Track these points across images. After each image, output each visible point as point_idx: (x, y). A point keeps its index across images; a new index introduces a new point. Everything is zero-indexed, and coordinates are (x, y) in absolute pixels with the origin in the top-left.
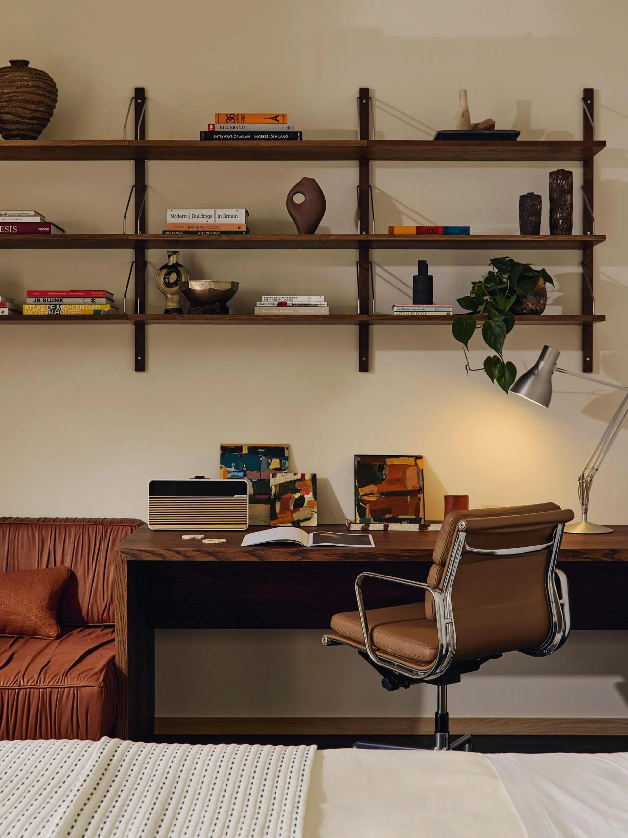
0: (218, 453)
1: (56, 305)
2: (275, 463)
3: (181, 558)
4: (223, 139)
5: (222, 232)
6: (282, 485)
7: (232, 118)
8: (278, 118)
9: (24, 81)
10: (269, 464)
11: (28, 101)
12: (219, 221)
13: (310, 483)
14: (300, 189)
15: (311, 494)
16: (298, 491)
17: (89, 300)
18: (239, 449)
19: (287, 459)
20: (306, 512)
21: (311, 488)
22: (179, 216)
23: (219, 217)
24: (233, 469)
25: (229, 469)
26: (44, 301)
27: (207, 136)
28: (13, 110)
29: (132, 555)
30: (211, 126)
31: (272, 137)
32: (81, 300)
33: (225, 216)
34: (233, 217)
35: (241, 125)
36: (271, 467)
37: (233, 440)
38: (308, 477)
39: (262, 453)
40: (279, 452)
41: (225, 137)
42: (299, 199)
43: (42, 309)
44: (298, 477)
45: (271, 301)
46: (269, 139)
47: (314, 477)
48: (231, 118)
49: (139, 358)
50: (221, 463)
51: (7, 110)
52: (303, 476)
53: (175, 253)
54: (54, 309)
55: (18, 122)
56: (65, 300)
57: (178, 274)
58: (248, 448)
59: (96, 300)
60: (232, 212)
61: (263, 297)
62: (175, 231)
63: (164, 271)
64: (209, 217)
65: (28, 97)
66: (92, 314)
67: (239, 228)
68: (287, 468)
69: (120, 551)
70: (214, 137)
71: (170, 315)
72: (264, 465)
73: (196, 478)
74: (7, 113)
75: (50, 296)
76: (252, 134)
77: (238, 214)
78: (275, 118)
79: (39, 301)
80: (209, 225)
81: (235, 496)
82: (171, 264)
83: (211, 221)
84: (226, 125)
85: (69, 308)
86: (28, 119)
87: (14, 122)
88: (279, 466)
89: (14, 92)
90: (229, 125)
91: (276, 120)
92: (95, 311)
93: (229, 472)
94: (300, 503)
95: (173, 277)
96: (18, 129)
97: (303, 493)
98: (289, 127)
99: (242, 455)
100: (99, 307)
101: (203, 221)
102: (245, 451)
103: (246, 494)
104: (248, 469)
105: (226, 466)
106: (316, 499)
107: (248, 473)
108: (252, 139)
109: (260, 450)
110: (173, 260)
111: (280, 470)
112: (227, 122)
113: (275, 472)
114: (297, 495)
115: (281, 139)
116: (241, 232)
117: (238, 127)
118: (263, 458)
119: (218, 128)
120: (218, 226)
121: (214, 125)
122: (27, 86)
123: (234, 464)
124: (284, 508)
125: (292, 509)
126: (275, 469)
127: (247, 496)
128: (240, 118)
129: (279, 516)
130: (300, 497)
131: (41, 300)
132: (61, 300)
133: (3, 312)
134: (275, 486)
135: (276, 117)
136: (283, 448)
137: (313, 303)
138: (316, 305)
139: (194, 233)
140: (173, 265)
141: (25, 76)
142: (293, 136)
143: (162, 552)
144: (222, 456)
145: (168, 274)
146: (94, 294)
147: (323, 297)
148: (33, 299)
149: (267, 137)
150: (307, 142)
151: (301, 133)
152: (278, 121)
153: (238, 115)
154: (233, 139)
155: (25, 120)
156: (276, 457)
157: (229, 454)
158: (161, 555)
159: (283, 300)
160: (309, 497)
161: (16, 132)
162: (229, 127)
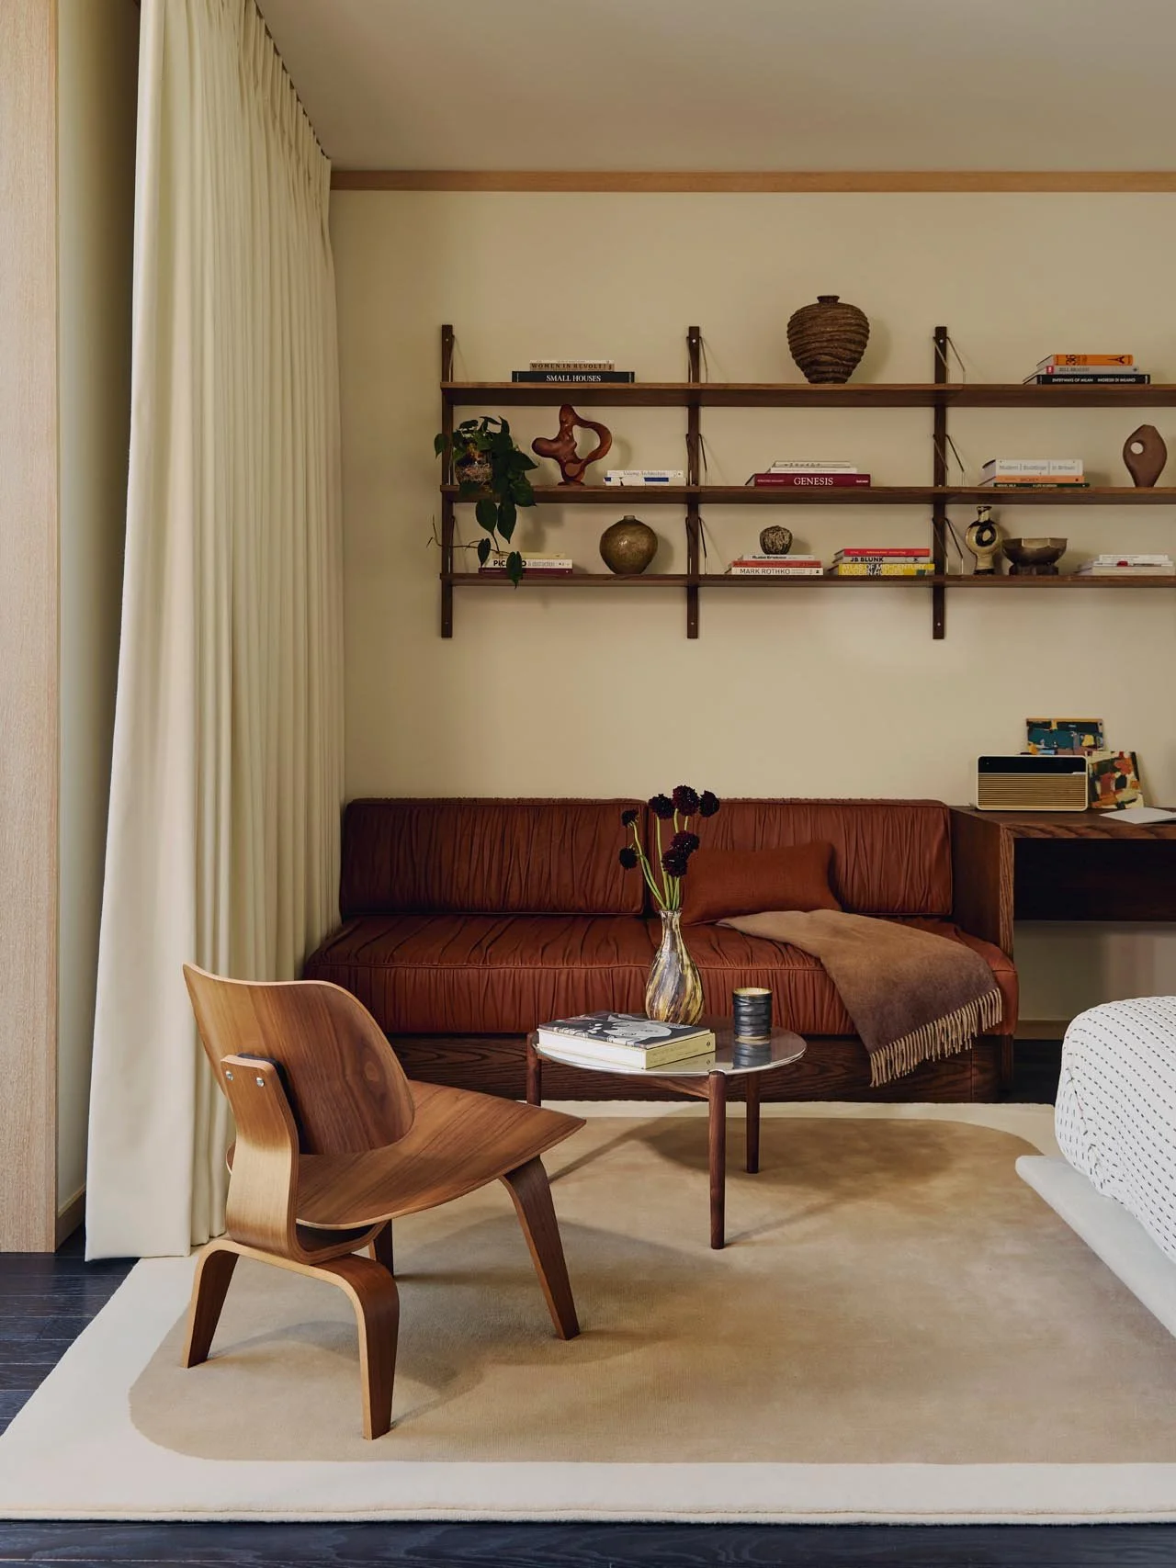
0: (1025, 729)
1: (875, 566)
2: (1089, 740)
3: (1073, 836)
4: (1064, 383)
5: (1060, 485)
6: (1099, 764)
7: (1073, 360)
8: (1123, 360)
9: (848, 318)
10: (1082, 741)
11: (850, 341)
12: (1054, 473)
13: (1130, 762)
14: (1140, 438)
15: (1132, 774)
16: (1119, 770)
17: (912, 559)
18: (1047, 724)
19: (1101, 735)
20: (1130, 793)
21: (1132, 767)
22: (1010, 468)
23: (1054, 468)
24: (1043, 746)
25: (1038, 746)
26: (862, 560)
27: (1046, 379)
28: (834, 351)
29: (1021, 832)
30: (1050, 369)
31: (1117, 380)
32: (903, 559)
33: (1060, 468)
34: (1070, 468)
35: (1082, 367)
36: (1084, 744)
37: (1040, 715)
38: (1127, 755)
39: (1074, 729)
40: (1092, 728)
41: (1065, 380)
42: (1137, 448)
43: (861, 569)
44: (1117, 755)
45: (1109, 561)
46: (1114, 383)
47: (1133, 755)
48: (1071, 359)
49: (939, 624)
50: (1029, 740)
51: (826, 351)
52: (1121, 753)
53: (989, 508)
54: (874, 569)
55: (837, 364)
56: (884, 559)
57: (992, 532)
58: (1058, 723)
59: (920, 559)
60: (1069, 463)
61: (1101, 556)
62: (1008, 484)
63: (976, 529)
64: (1044, 468)
65: (849, 335)
66: (915, 574)
67: (1077, 480)
68: (1102, 746)
69: (1008, 829)
70: (1054, 380)
71: (983, 578)
72: (1076, 742)
73: (1022, 754)
74: (826, 354)
75: (870, 555)
76: (1095, 377)
77: (1075, 465)
78: (1120, 360)
79: (856, 560)
80: (1044, 478)
81: (1074, 773)
82: (982, 521)
83: (1045, 473)
84: (1066, 367)
85: (890, 568)
86: (847, 361)
87: (831, 364)
88: (1093, 743)
89: (837, 331)
90: (1070, 367)
91: (1121, 361)
92: (919, 571)
93: (1039, 749)
94: (1121, 783)
95: (987, 535)
96: (835, 372)
97: (1124, 773)
98: (1135, 370)
99: (1051, 731)
100: (921, 567)
101: (1035, 473)
102: (1054, 727)
103: (1084, 771)
104: (1059, 746)
105: (1034, 743)
106: (1138, 778)
107: (1059, 750)
108: (1095, 382)
109: (1071, 726)
110: (984, 517)
111: (1095, 747)
112: (1067, 364)
113: (1090, 749)
114: (1118, 775)
115: (1127, 383)
116: (1081, 485)
117: (1079, 369)
118: (1074, 734)
119: (1057, 371)
120: (1053, 478)
121: (1053, 369)
122: (850, 324)
123: (1042, 741)
124: (1106, 788)
125: (1114, 789)
126: (1089, 747)
127: (1086, 773)
128: (1081, 359)
129: (1101, 797)
130: (1121, 776)
131: (859, 558)
132: (881, 560)
133: (818, 572)
134: (1093, 764)
135: (1121, 358)
136: (1096, 724)
137: (1155, 563)
138: (1160, 566)
139: (1030, 485)
140: (985, 522)
141: (847, 313)
142: (1140, 379)
143: (1052, 828)
144: (1030, 732)
145: (981, 531)
146: (916, 553)
147: (1166, 556)
148: (850, 558)
149: (1112, 380)
150: (1154, 386)
151: (1149, 376)
152: (1123, 362)
153: (1079, 356)
154: (1074, 383)
155: (844, 362)
156: (1090, 734)
157: (1036, 729)
158: (1050, 832)
159: (1122, 560)
160: (1131, 777)
161: (831, 375)
162: (1069, 369)
